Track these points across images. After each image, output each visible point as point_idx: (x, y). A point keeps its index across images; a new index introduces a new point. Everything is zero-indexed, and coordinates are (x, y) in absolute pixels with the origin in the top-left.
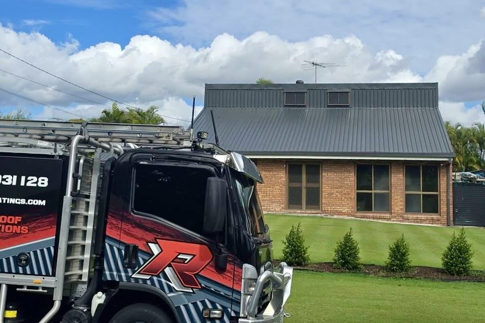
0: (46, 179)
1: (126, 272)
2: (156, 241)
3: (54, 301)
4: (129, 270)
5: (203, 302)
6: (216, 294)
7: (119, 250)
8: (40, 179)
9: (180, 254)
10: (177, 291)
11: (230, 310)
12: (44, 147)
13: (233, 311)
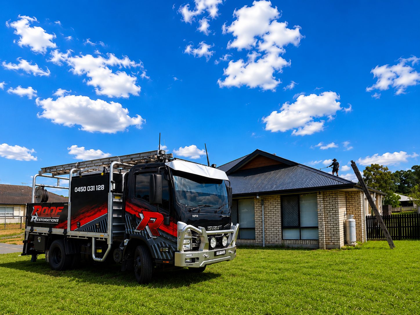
0: (103, 185)
1: (133, 229)
2: (142, 212)
3: (108, 244)
4: (133, 228)
5: (161, 243)
6: (166, 239)
7: (130, 218)
8: (102, 186)
9: (151, 218)
10: (151, 238)
11: (172, 247)
12: (99, 170)
13: (174, 248)
